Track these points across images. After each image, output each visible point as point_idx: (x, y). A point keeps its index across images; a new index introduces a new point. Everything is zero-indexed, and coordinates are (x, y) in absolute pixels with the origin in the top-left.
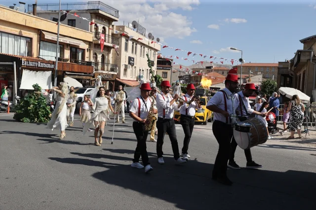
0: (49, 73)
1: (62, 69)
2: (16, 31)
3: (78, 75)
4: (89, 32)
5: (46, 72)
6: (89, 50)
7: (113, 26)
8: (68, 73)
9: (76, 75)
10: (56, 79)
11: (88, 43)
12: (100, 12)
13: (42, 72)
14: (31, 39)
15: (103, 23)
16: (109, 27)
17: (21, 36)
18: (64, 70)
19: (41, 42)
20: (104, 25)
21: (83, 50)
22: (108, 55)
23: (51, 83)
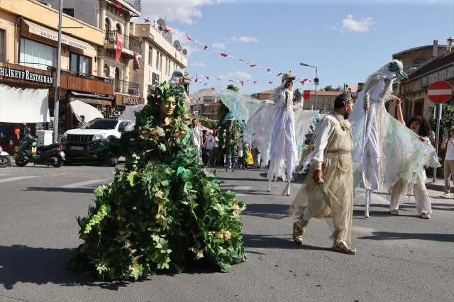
0: (44, 93)
1: (65, 87)
3: (92, 98)
4: (98, 28)
5: (39, 90)
6: (98, 59)
7: (131, 24)
8: (76, 94)
9: (88, 97)
10: (57, 104)
11: (97, 48)
13: (32, 90)
14: (4, 32)
15: (117, 18)
16: (125, 25)
18: (69, 88)
19: (22, 40)
20: (118, 21)
21: (90, 59)
22: (124, 68)
23: (48, 111)
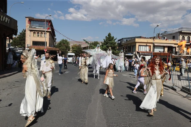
2: (145, 44)
12: (182, 32)
14: (151, 46)
17: (147, 46)
21: (175, 47)
